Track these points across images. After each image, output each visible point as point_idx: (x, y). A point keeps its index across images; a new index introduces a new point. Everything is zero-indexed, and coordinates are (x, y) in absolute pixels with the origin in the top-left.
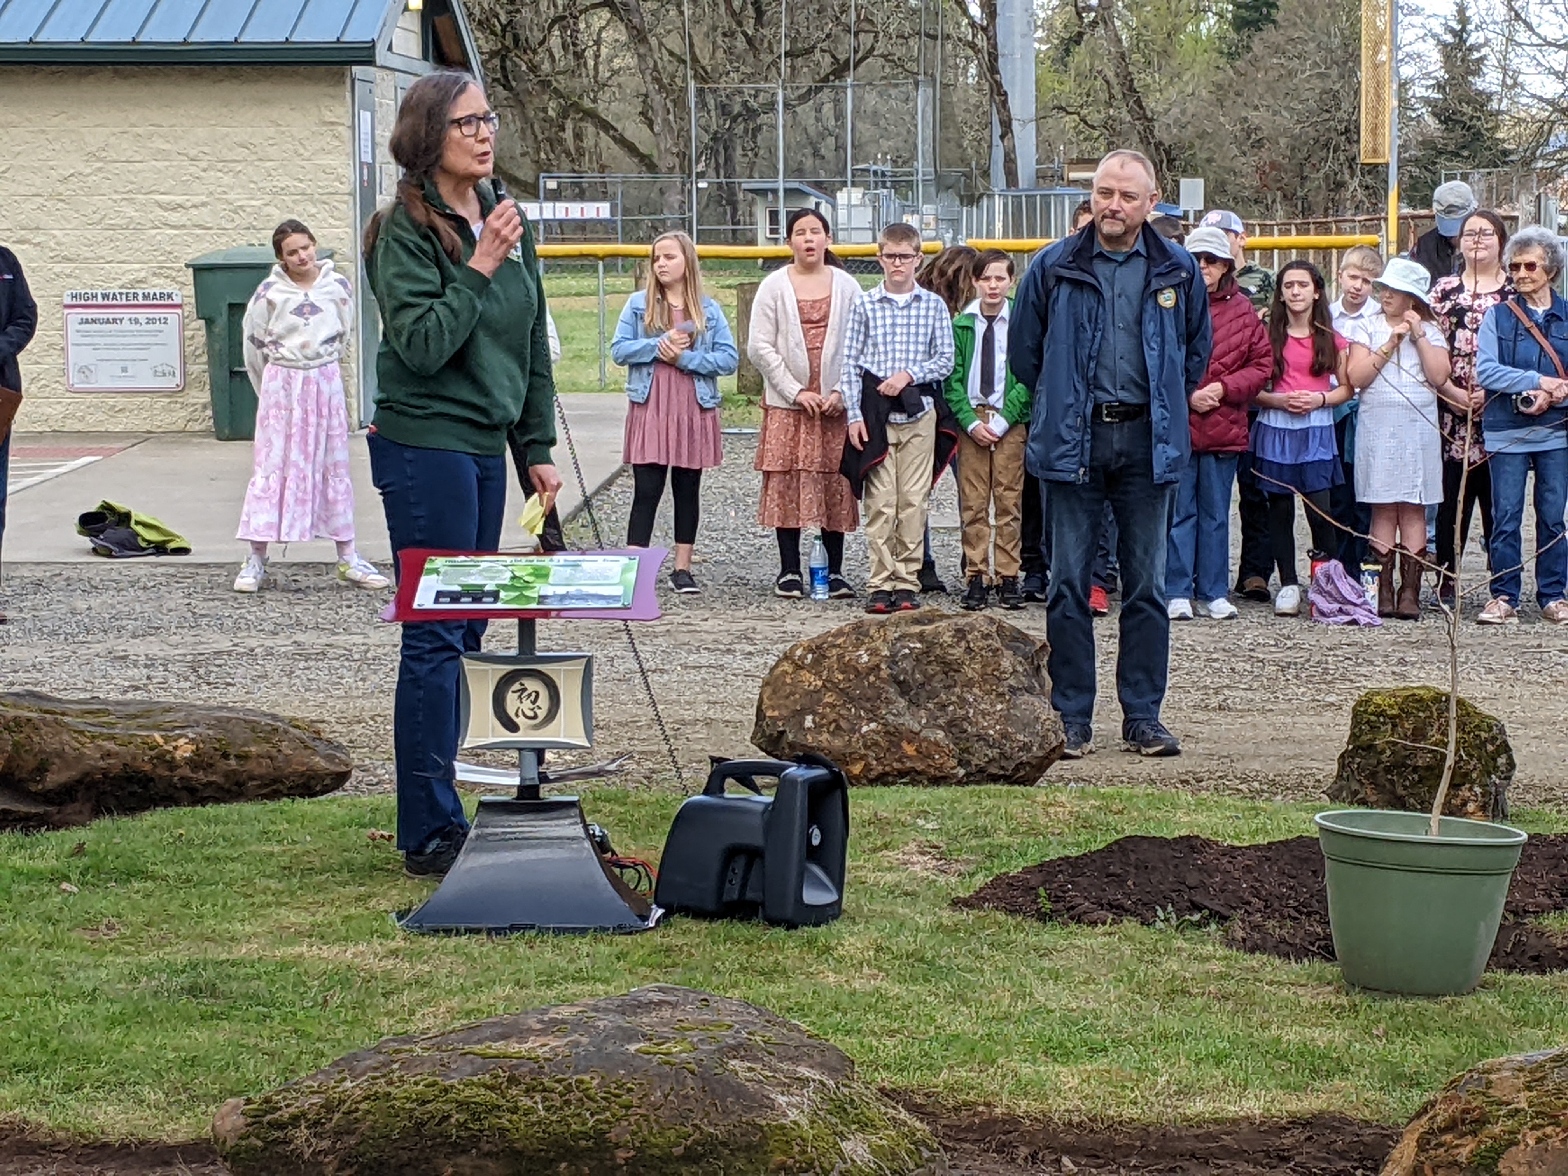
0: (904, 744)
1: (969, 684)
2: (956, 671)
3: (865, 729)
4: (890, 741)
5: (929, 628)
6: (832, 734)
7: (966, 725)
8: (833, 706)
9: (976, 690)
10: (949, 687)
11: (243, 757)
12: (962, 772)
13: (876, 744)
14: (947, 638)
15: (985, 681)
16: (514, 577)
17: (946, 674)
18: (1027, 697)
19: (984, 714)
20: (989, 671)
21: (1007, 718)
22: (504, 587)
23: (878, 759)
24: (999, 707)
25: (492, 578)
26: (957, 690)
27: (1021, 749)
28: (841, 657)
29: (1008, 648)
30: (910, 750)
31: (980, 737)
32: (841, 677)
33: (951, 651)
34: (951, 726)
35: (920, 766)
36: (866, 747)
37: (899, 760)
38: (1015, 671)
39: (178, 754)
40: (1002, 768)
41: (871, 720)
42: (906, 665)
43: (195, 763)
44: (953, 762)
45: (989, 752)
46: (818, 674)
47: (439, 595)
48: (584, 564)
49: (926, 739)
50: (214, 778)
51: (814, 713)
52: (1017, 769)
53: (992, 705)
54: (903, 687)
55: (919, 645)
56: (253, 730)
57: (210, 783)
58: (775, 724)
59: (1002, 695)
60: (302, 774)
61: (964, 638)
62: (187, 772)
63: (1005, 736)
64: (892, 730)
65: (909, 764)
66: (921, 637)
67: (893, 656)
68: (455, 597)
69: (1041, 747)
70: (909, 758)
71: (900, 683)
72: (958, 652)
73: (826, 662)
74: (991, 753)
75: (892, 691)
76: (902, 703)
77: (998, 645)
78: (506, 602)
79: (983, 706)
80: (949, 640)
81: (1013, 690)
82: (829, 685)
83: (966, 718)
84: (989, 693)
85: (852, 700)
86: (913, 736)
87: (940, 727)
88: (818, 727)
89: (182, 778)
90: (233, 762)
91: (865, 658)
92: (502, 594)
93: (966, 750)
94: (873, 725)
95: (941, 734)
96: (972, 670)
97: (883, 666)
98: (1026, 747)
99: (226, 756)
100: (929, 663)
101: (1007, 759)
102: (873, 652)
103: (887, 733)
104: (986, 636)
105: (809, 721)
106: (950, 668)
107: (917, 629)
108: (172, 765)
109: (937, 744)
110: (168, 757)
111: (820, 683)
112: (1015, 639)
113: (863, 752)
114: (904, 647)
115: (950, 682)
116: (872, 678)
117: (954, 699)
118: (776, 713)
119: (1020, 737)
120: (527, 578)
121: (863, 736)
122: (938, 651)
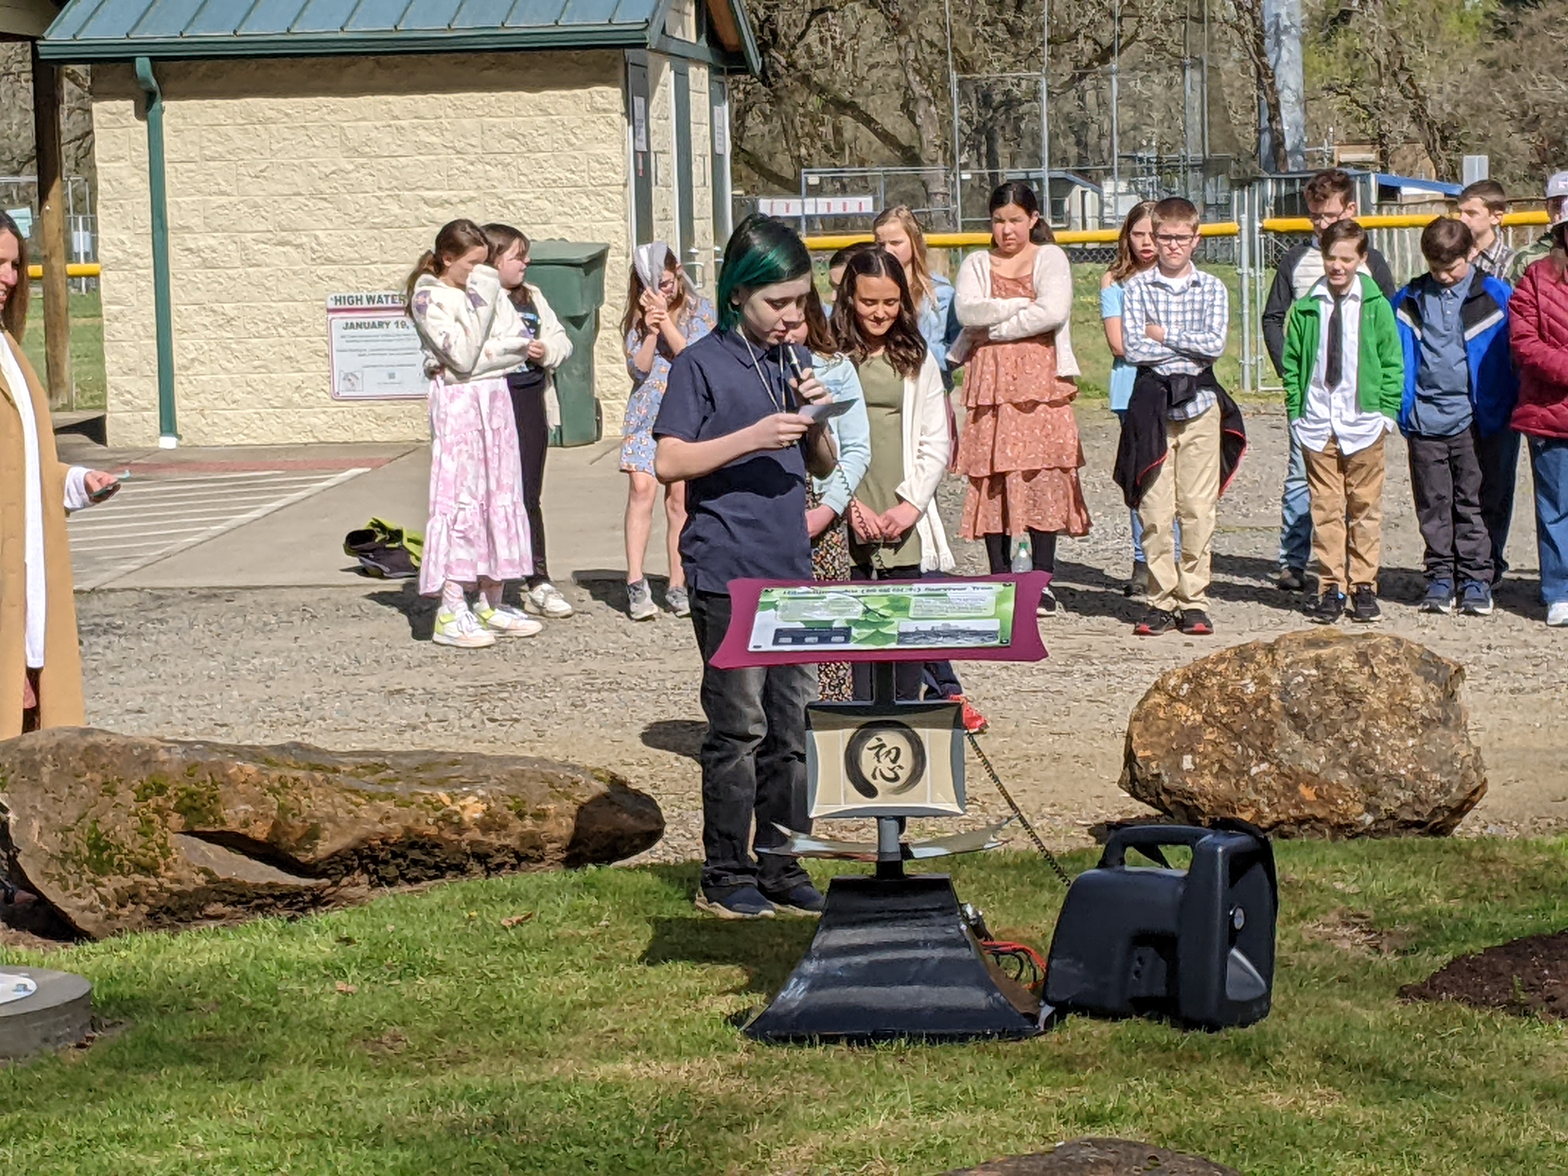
0: (1302, 788)
1: (1374, 715)
2: (1359, 701)
3: (1254, 771)
4: (1286, 785)
5: (1325, 652)
6: (1216, 776)
7: (1372, 764)
8: (1216, 744)
9: (1382, 723)
10: (1351, 721)
11: (539, 815)
12: (1369, 819)
13: (1269, 788)
14: (1348, 663)
15: (1394, 713)
16: (867, 611)
17: (1347, 704)
18: (1442, 729)
19: (1394, 750)
20: (1397, 700)
21: (1420, 755)
22: (856, 623)
23: (1270, 804)
24: (1410, 742)
25: (841, 612)
26: (1361, 723)
27: (1438, 791)
28: (1222, 687)
29: (1417, 672)
30: (1307, 793)
31: (1389, 778)
32: (1224, 710)
33: (1353, 678)
34: (1356, 764)
35: (1320, 813)
36: (1257, 791)
37: (1297, 806)
38: (1427, 700)
39: (467, 814)
40: (1417, 813)
41: (1262, 760)
42: (1301, 695)
43: (486, 823)
44: (1360, 808)
45: (1400, 794)
46: (1197, 708)
47: (779, 635)
48: (950, 594)
49: (1326, 781)
50: (507, 841)
51: (1194, 752)
52: (1433, 815)
54: (1297, 721)
55: (1314, 672)
56: (552, 784)
57: (504, 847)
58: (1147, 766)
59: (1413, 728)
61: (1366, 662)
62: (477, 833)
63: (1419, 775)
64: (1286, 771)
65: (1307, 811)
66: (1317, 662)
67: (1285, 685)
68: (799, 637)
69: (1461, 787)
70: (1309, 804)
71: (1294, 717)
72: (1359, 681)
73: (1206, 693)
74: (1405, 796)
75: (1284, 726)
76: (1297, 740)
77: (1407, 670)
78: (861, 641)
79: (1391, 742)
80: (1350, 666)
81: (1426, 723)
82: (1209, 719)
83: (1373, 756)
84: (1398, 726)
85: (1237, 736)
86: (1311, 779)
87: (1343, 767)
88: (1198, 768)
89: (471, 842)
90: (529, 822)
91: (1252, 688)
92: (854, 632)
93: (1374, 793)
94: (1264, 766)
95: (1344, 775)
96: (1377, 699)
97: (1274, 697)
98: (1443, 789)
99: (521, 815)
100: (1327, 692)
101: (1422, 802)
102: (1261, 681)
103: (1281, 774)
104: (1393, 661)
105: (1187, 762)
106: (1349, 697)
107: (1311, 653)
108: (460, 828)
109: (1339, 786)
110: (455, 817)
111: (1199, 718)
112: (1426, 663)
113: (1253, 797)
114: (1297, 674)
115: (1352, 714)
116: (1261, 711)
117: (1357, 733)
118: (1149, 753)
119: (1437, 777)
120: (882, 612)
121: (1253, 779)
122: (1337, 678)
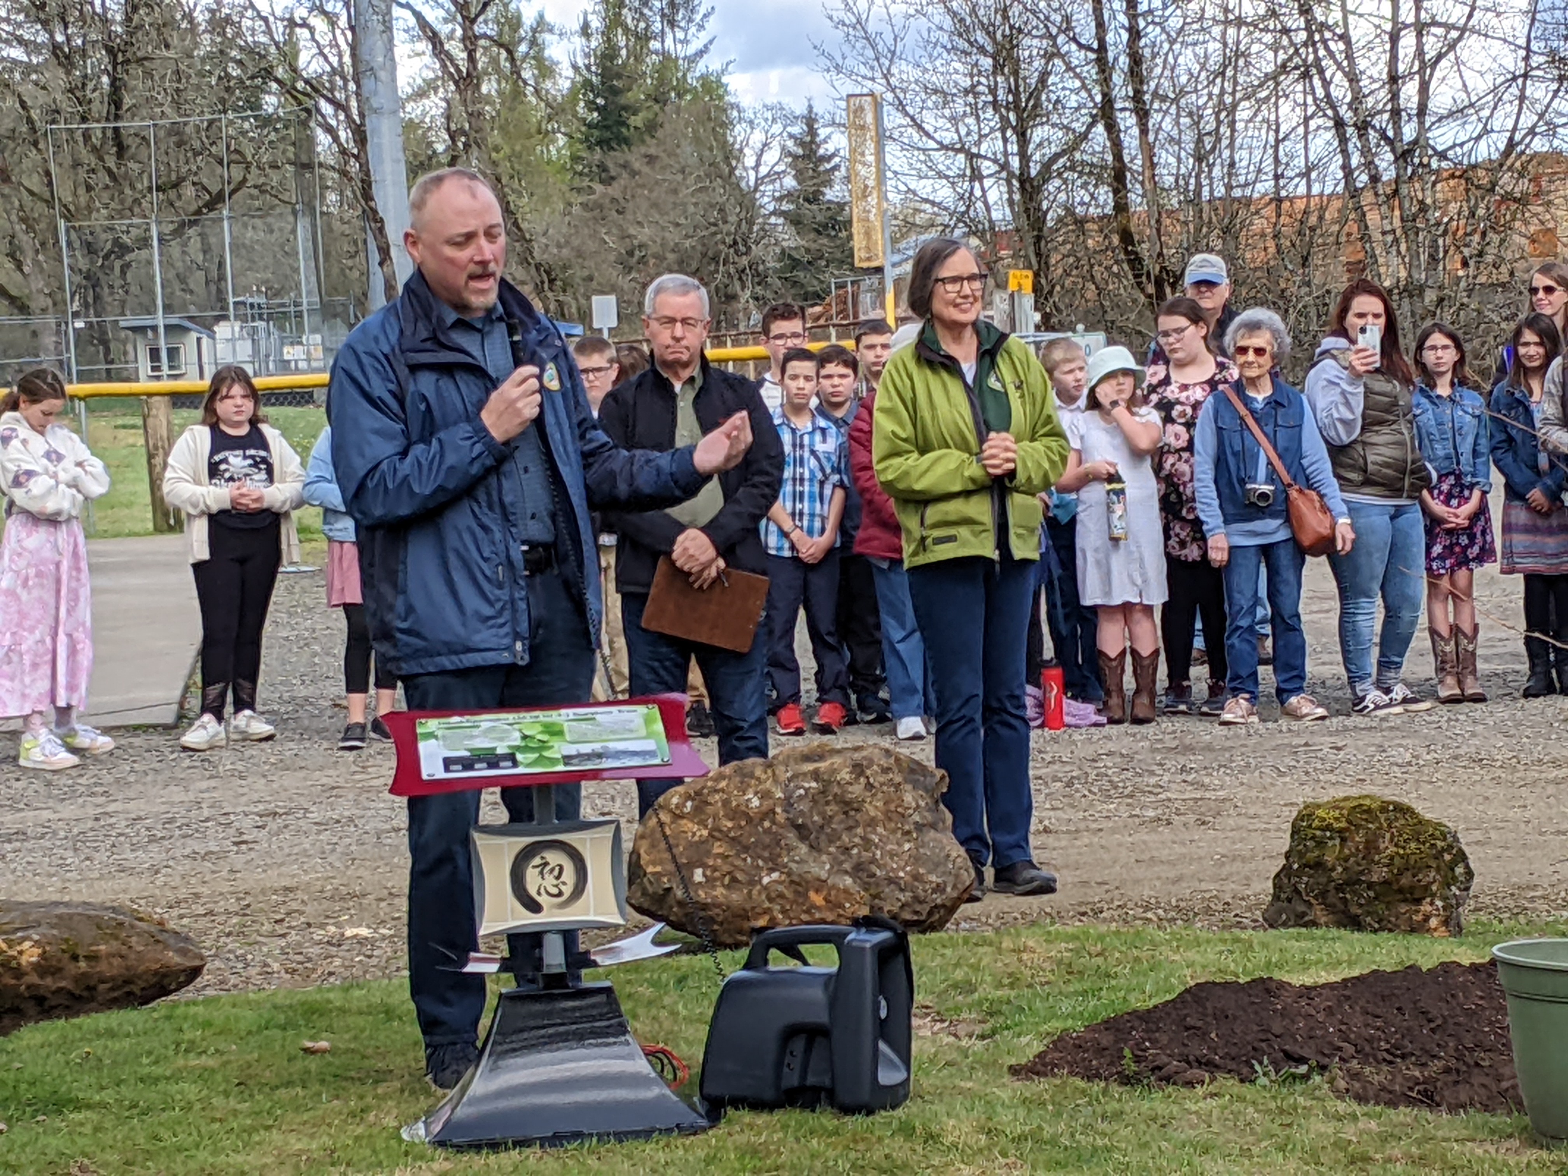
0: (812, 894)
1: (872, 823)
2: (857, 810)
3: (766, 880)
4: (796, 892)
5: (823, 765)
6: (728, 887)
7: (873, 868)
8: (725, 857)
9: (880, 830)
10: (850, 829)
11: (92, 958)
13: (781, 896)
14: (845, 775)
15: (890, 819)
16: (525, 737)
17: (846, 813)
18: (932, 834)
19: (892, 855)
20: (892, 807)
21: (916, 859)
22: (519, 749)
23: (784, 912)
24: (907, 846)
26: (860, 831)
27: (934, 891)
28: (726, 803)
29: (906, 781)
30: (817, 899)
31: (891, 881)
32: (730, 824)
33: (851, 788)
34: (858, 869)
35: (829, 917)
36: (770, 900)
37: (808, 912)
38: (918, 806)
39: (24, 960)
40: (916, 913)
41: (772, 870)
42: (803, 806)
43: (44, 968)
44: (864, 910)
45: (901, 896)
46: (703, 823)
47: (448, 763)
49: (834, 887)
50: (63, 984)
51: (704, 866)
52: (930, 913)
53: (899, 844)
54: (802, 831)
55: (814, 784)
56: (99, 927)
57: (61, 989)
58: (658, 880)
59: (908, 833)
60: (156, 973)
61: (862, 773)
62: (34, 979)
63: (917, 877)
64: (796, 878)
65: (817, 916)
66: (816, 775)
67: (788, 798)
68: (467, 764)
69: (954, 887)
70: (818, 908)
71: (798, 828)
72: (857, 790)
73: (710, 809)
74: (903, 897)
75: (791, 836)
76: (804, 849)
77: (898, 779)
78: (528, 765)
79: (889, 847)
80: (847, 777)
81: (919, 827)
82: (716, 834)
83: (873, 861)
84: (894, 831)
85: (746, 849)
86: (820, 884)
87: (846, 872)
88: (710, 881)
89: (29, 987)
90: (83, 964)
91: (756, 802)
92: (519, 757)
93: (875, 897)
94: (775, 875)
95: (849, 881)
96: (873, 808)
97: (778, 810)
98: (939, 888)
99: (75, 958)
100: (827, 803)
101: (921, 902)
102: (765, 795)
103: (792, 882)
104: (886, 770)
105: (698, 875)
106: (849, 807)
107: (809, 767)
108: (18, 972)
109: (846, 891)
110: (14, 964)
111: (705, 833)
112: (912, 771)
113: (767, 905)
114: (798, 787)
115: (851, 823)
116: (767, 824)
117: (857, 840)
118: (658, 869)
119: (933, 878)
120: (540, 738)
121: (765, 888)
122: (836, 790)
